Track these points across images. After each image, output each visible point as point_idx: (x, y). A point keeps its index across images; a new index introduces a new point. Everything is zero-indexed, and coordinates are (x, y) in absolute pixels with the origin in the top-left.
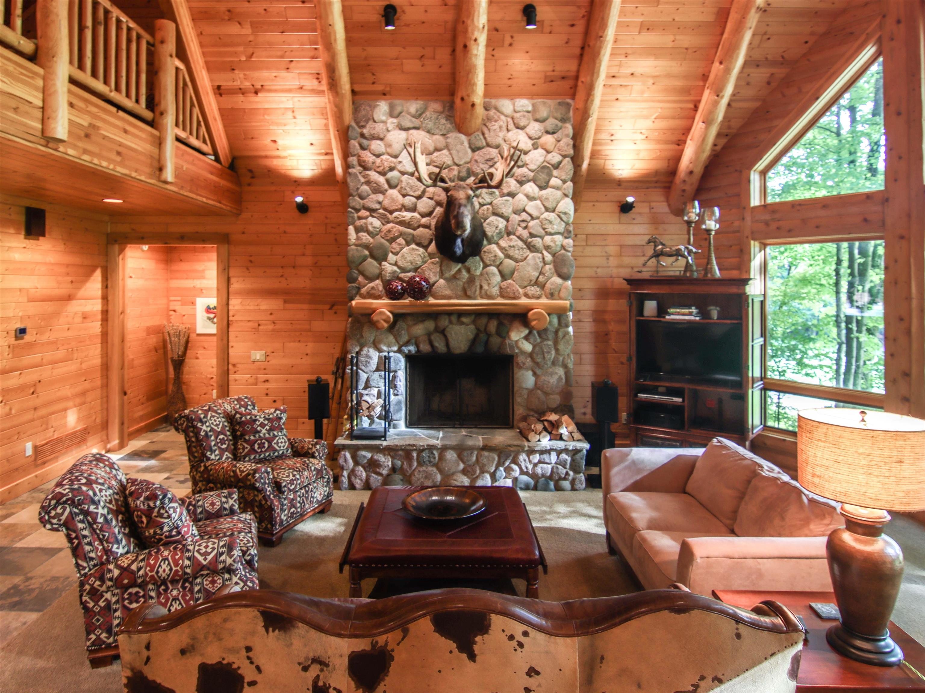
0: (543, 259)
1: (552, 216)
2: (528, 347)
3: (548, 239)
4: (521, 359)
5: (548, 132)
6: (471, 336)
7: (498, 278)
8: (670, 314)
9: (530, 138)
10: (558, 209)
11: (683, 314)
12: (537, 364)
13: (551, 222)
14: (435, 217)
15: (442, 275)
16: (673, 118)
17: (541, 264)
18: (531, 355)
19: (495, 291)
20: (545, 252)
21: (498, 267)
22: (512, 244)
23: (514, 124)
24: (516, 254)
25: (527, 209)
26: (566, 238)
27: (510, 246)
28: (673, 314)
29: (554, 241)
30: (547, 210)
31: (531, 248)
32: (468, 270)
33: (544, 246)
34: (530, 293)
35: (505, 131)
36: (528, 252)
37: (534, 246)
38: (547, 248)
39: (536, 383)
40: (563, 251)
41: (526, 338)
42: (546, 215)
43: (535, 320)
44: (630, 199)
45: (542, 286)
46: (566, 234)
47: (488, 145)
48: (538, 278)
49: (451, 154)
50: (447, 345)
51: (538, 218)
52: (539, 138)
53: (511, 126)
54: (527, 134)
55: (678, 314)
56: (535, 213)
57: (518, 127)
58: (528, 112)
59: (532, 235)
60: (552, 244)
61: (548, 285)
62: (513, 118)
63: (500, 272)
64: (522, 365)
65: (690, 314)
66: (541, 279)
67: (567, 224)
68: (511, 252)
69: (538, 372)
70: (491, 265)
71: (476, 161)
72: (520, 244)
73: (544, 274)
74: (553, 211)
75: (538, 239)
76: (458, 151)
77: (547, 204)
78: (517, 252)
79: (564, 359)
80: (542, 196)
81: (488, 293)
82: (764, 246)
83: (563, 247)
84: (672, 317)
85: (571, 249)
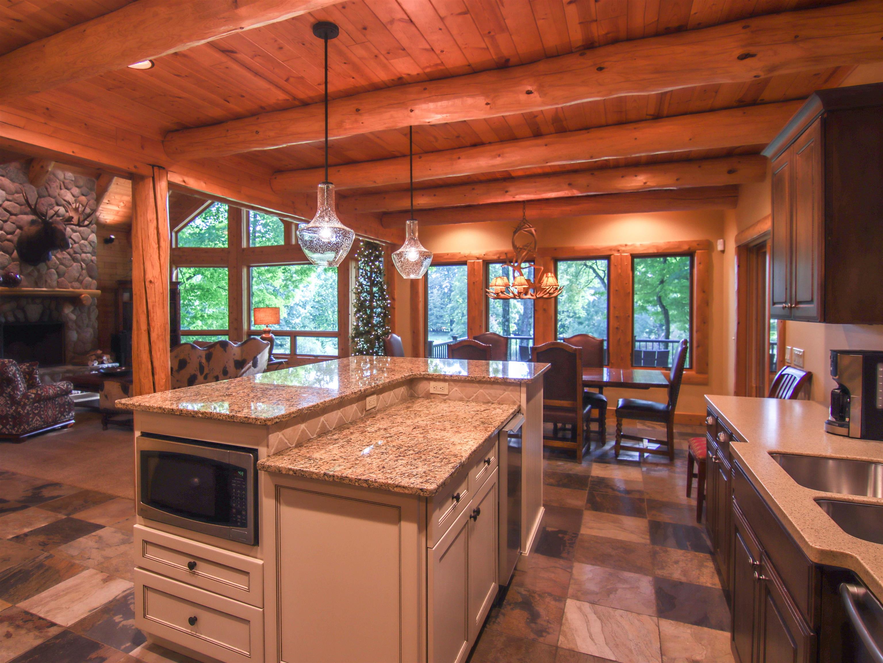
0: (82, 266)
1: (86, 243)
2: (73, 317)
3: (84, 255)
4: (70, 324)
5: (83, 195)
6: (41, 311)
7: (56, 276)
9: (74, 196)
10: (89, 239)
12: (79, 326)
13: (85, 246)
14: (15, 235)
15: (22, 272)
17: (80, 270)
18: (75, 322)
19: (55, 283)
20: (82, 263)
21: (56, 269)
22: (65, 256)
23: (64, 186)
24: (66, 262)
25: (72, 237)
26: (93, 256)
27: (64, 258)
29: (87, 257)
30: (83, 239)
31: (75, 260)
32: (38, 271)
33: (82, 259)
34: (75, 286)
35: (59, 190)
36: (73, 262)
37: (77, 259)
38: (84, 261)
39: (78, 338)
40: (91, 263)
41: (73, 312)
42: (83, 242)
43: (84, 300)
45: (81, 282)
46: (93, 253)
47: (49, 196)
48: (79, 277)
50: (26, 317)
51: (78, 243)
52: (79, 197)
53: (63, 187)
54: (72, 193)
56: (76, 240)
57: (67, 188)
58: (72, 181)
59: (75, 253)
60: (86, 259)
61: (84, 282)
62: (64, 183)
63: (57, 272)
64: (70, 327)
66: (81, 278)
67: (94, 248)
68: (64, 261)
69: (80, 331)
70: (52, 268)
71: (42, 204)
72: (69, 256)
73: (82, 276)
74: (86, 240)
75: (79, 255)
76: (31, 196)
77: (83, 235)
78: (67, 261)
79: (93, 323)
80: (81, 231)
81: (50, 285)
83: (92, 261)
85: (95, 262)
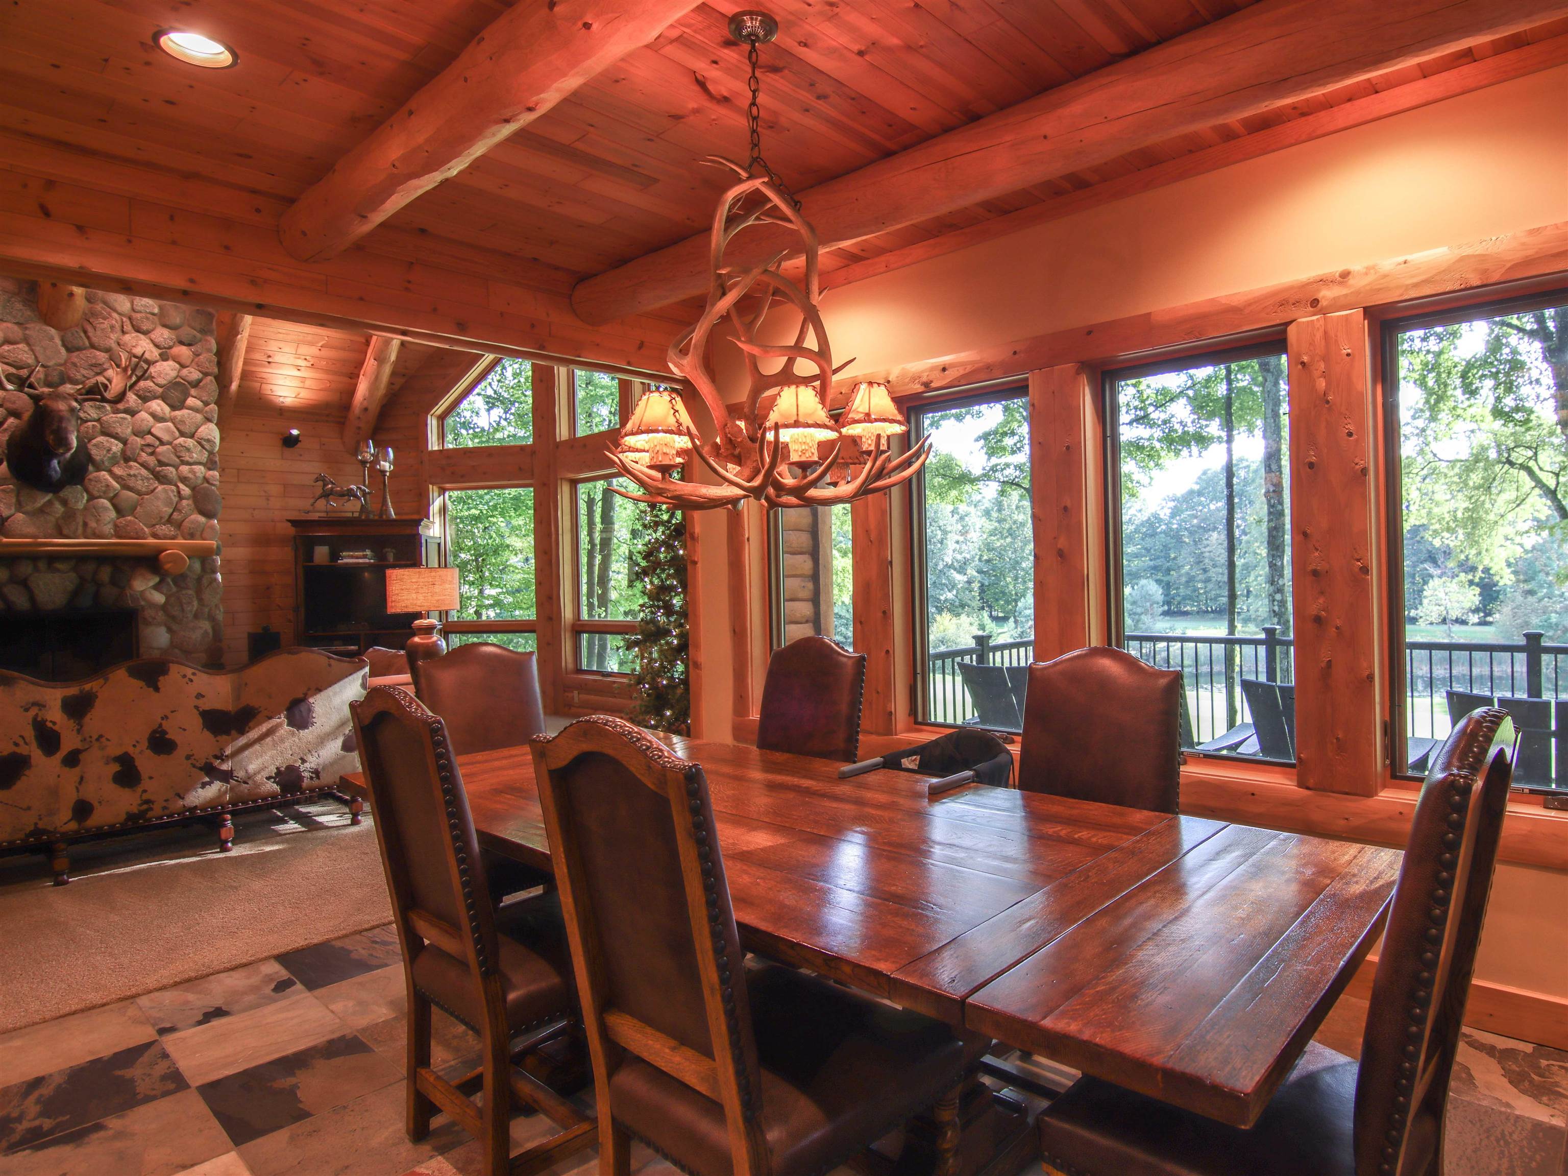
0: (179, 492)
1: (190, 442)
2: (159, 598)
3: (184, 469)
4: (149, 613)
5: (182, 343)
6: (70, 587)
7: (113, 514)
8: (343, 558)
9: (157, 346)
10: (197, 435)
11: (357, 558)
12: (173, 618)
13: (188, 450)
14: (6, 430)
15: (19, 506)
16: (343, 349)
17: (175, 499)
18: (164, 607)
19: (108, 529)
20: (181, 486)
21: (111, 500)
22: (132, 472)
23: (133, 326)
24: (140, 485)
25: (153, 430)
26: (210, 469)
27: (129, 475)
28: (345, 557)
29: (194, 473)
30: (182, 434)
31: (161, 478)
32: (65, 503)
33: (179, 477)
34: (160, 532)
35: (120, 333)
36: (156, 484)
37: (165, 477)
38: (184, 480)
39: (172, 642)
40: (206, 485)
41: (156, 587)
42: (181, 440)
43: (169, 562)
44: (295, 432)
45: (179, 525)
46: (210, 464)
47: (93, 346)
48: (172, 514)
49: (32, 350)
50: (32, 599)
51: (170, 443)
52: (170, 348)
53: (128, 327)
54: (152, 341)
55: (352, 557)
56: (166, 437)
57: (138, 330)
58: (153, 314)
59: (161, 463)
60: (190, 475)
61: (186, 524)
62: (130, 319)
63: (115, 506)
64: (150, 620)
65: (365, 557)
66: (176, 516)
67: (211, 453)
68: (131, 483)
69: (175, 627)
70: (100, 497)
71: (75, 365)
72: (144, 472)
73: (180, 511)
74: (192, 436)
75: (171, 469)
76: (45, 349)
77: (182, 428)
78: (140, 482)
79: (210, 610)
80: (175, 417)
81: (97, 531)
82: (443, 491)
83: (206, 480)
84: (345, 561)
85: (217, 483)
